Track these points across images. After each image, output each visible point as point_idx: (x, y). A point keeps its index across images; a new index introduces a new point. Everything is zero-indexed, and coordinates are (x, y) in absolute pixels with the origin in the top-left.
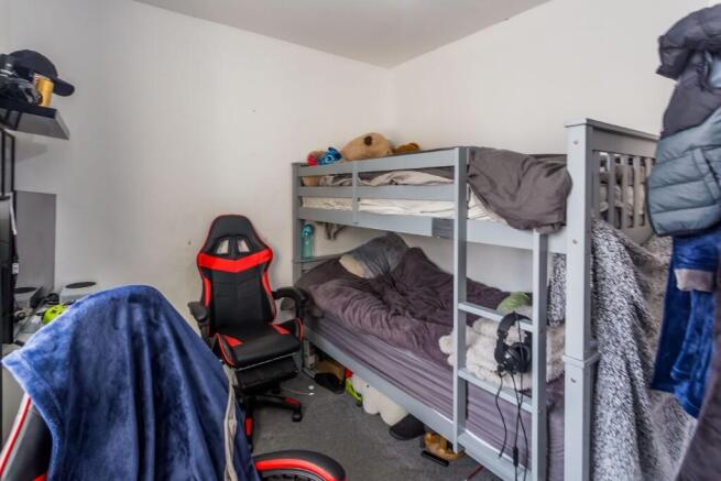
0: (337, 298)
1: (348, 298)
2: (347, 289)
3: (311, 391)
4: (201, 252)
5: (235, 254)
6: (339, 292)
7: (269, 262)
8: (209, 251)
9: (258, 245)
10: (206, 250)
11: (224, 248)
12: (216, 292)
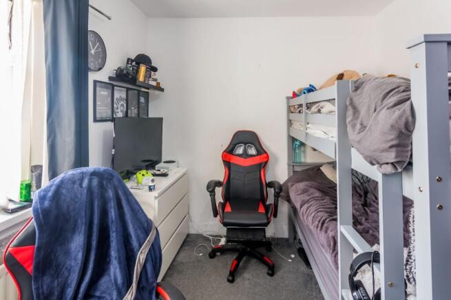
0: (301, 196)
1: (308, 198)
2: (312, 190)
3: (291, 258)
4: (224, 151)
5: (245, 155)
6: (305, 191)
7: (266, 163)
8: (230, 151)
9: (261, 151)
10: (228, 150)
11: (240, 151)
12: (231, 177)
